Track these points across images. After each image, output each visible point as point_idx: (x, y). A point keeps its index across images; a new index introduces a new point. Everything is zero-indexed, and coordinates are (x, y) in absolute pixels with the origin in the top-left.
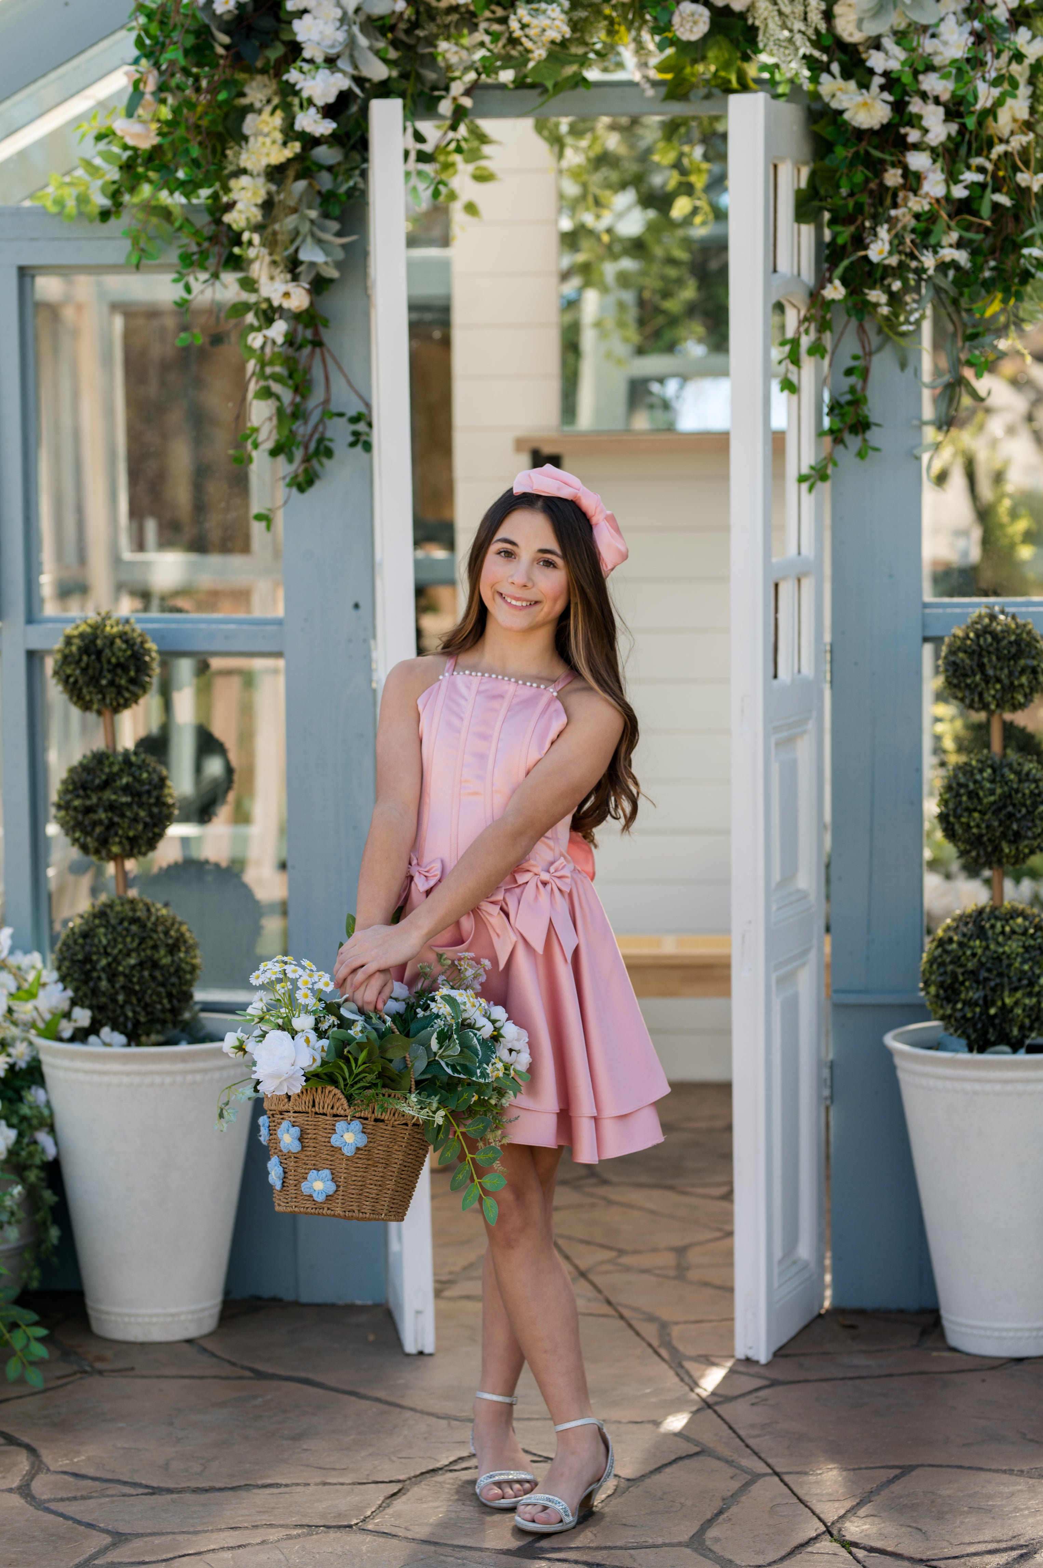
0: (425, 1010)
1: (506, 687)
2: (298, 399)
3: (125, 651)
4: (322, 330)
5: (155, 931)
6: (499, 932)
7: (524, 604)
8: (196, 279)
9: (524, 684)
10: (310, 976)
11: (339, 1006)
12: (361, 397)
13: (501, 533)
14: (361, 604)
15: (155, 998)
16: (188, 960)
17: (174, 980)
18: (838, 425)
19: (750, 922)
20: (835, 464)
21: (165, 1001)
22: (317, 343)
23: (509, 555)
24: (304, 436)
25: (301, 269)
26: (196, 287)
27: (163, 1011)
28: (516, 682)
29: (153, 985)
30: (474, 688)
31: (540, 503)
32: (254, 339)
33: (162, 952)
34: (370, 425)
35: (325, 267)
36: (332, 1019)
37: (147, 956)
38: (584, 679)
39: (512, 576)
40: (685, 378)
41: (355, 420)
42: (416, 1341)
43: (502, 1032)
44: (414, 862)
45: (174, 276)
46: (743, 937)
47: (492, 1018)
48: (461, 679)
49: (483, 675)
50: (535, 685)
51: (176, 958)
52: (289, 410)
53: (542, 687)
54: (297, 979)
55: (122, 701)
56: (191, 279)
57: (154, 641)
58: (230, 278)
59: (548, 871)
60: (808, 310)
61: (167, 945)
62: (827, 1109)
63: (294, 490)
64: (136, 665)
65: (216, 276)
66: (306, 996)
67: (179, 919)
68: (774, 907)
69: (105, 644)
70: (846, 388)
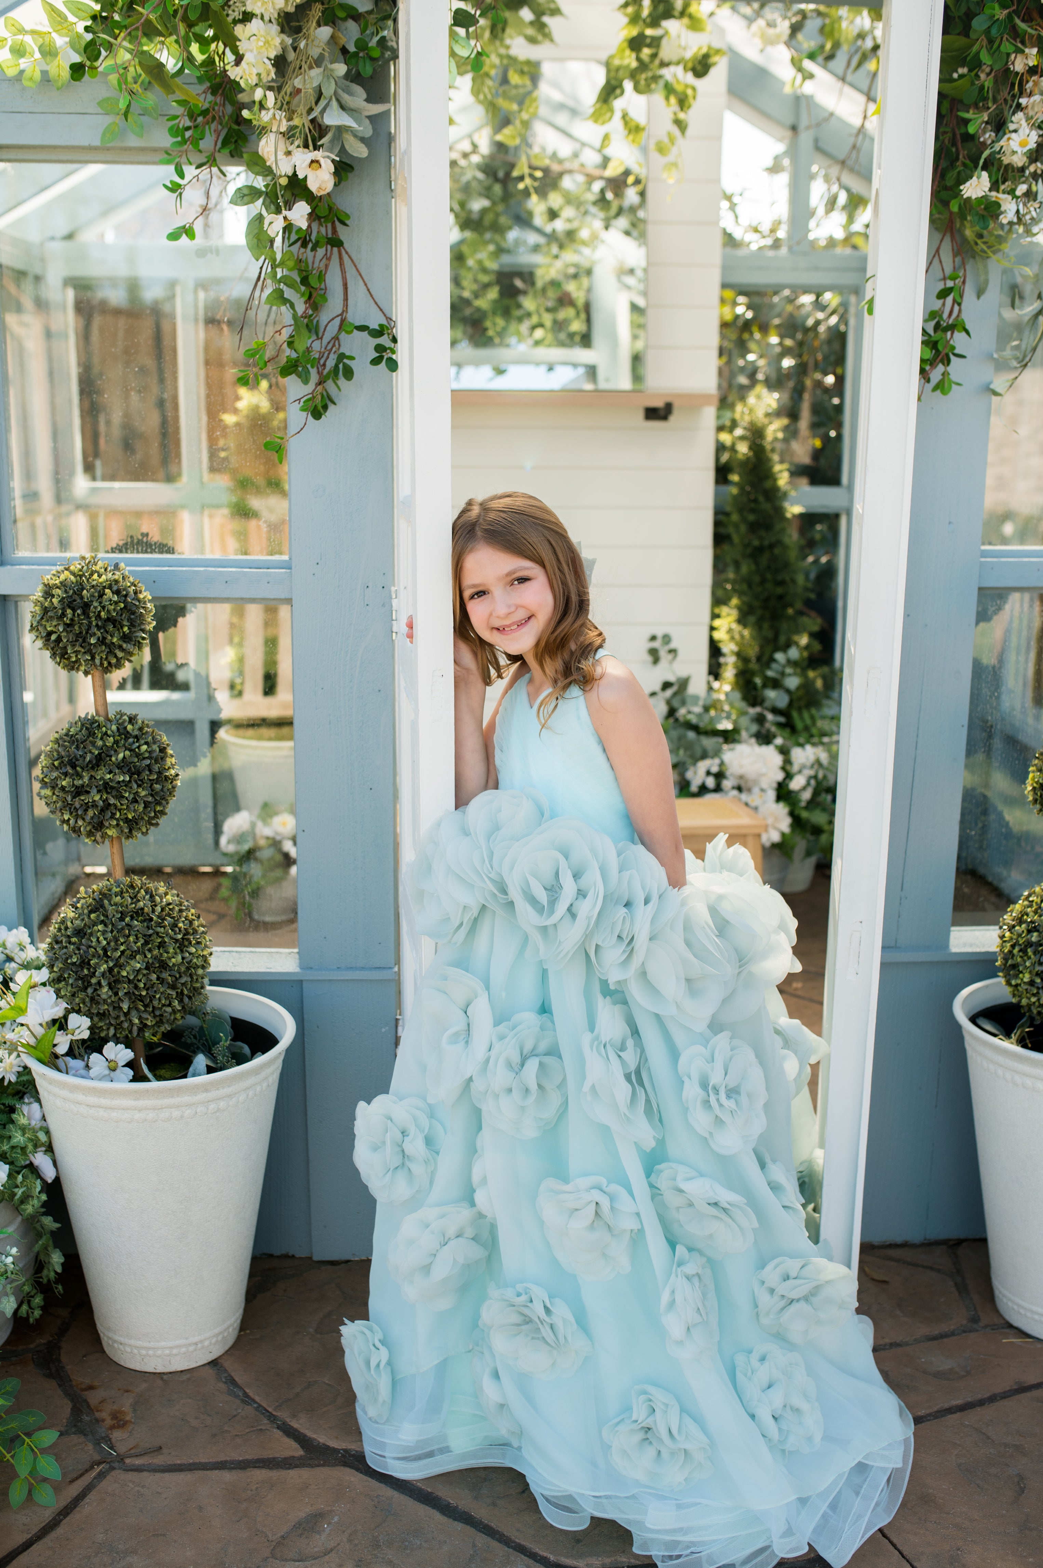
2: (312, 309)
3: (116, 603)
4: (341, 227)
8: (190, 162)
12: (382, 308)
22: (336, 242)
32: (271, 223)
34: (394, 339)
41: (378, 333)
45: (163, 158)
52: (301, 322)
55: (114, 661)
56: (183, 161)
63: (308, 416)
64: (129, 620)
65: (212, 159)
69: (92, 596)
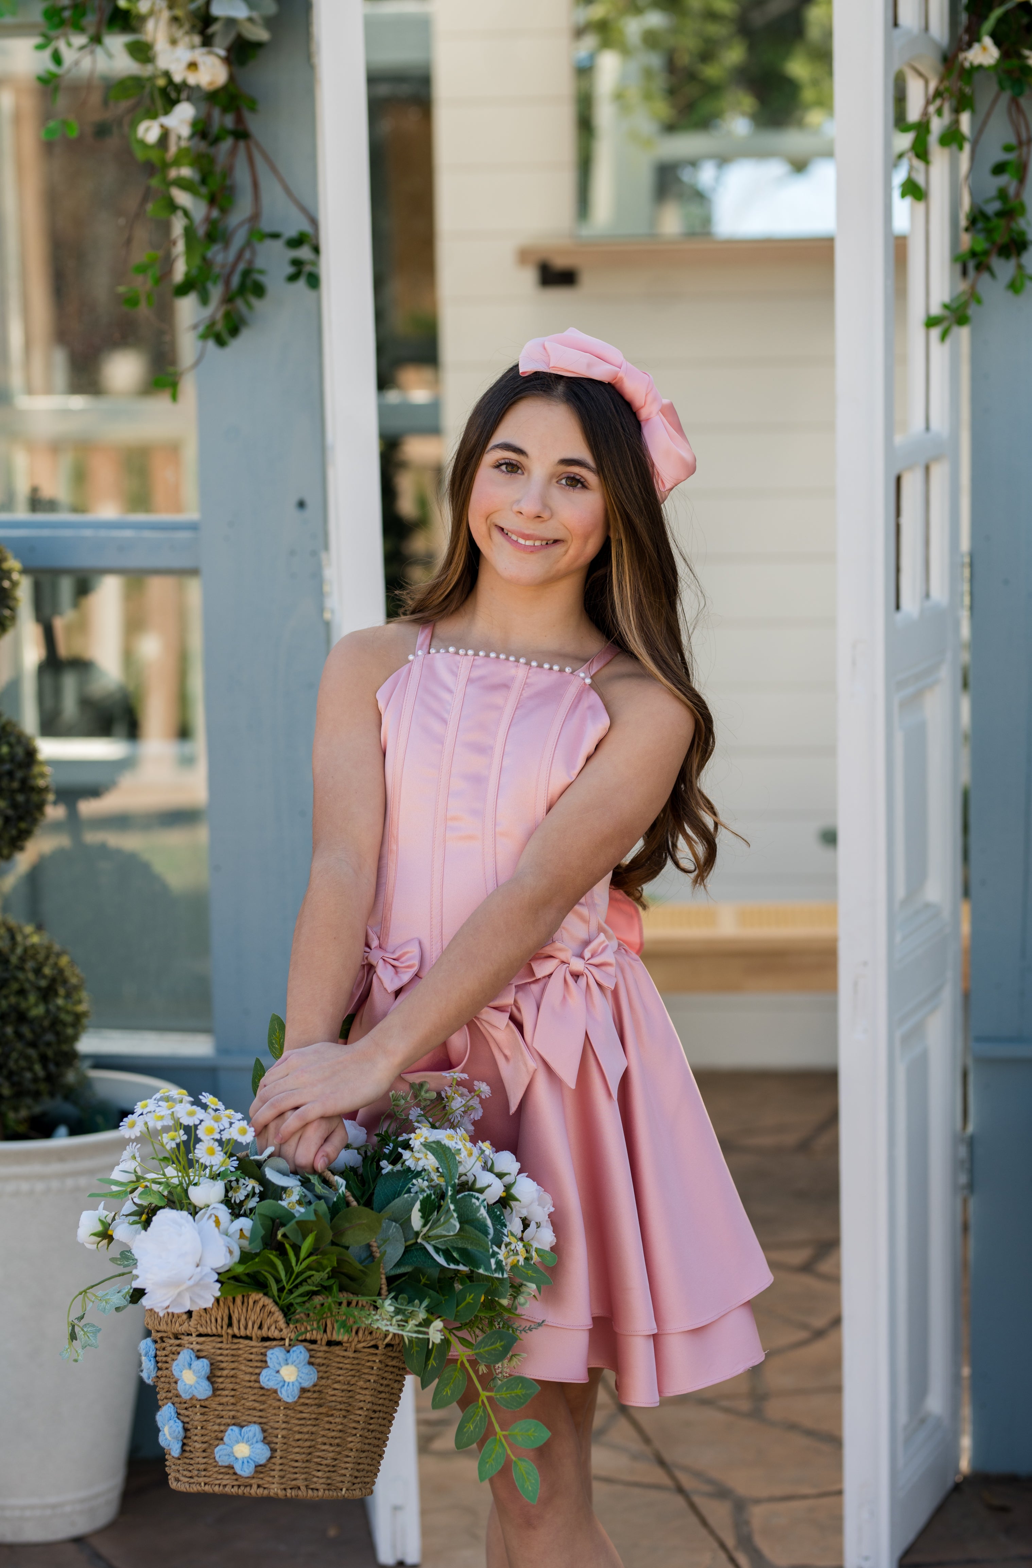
0: (394, 1163)
1: (513, 672)
2: (215, 213)
4: (248, 116)
5: (21, 968)
6: (507, 1052)
7: (538, 543)
8: (69, 45)
9: (540, 666)
10: (217, 1120)
11: (260, 1165)
12: (304, 210)
13: (502, 435)
14: (309, 501)
15: (23, 1063)
16: (70, 1007)
17: (49, 1037)
18: (981, 245)
19: (865, 964)
20: (979, 301)
21: (38, 1068)
22: (241, 134)
23: (513, 468)
24: (223, 266)
25: (215, 28)
26: (69, 56)
27: (35, 1080)
28: (528, 663)
29: (19, 1046)
30: (463, 673)
31: (561, 388)
32: (147, 130)
33: (32, 998)
34: (316, 250)
35: (248, 25)
36: (251, 1184)
37: (10, 1006)
38: (633, 656)
39: (518, 501)
40: (723, 160)
41: (297, 242)
42: (394, 1547)
43: (514, 1191)
44: (375, 943)
45: (38, 40)
46: (856, 984)
47: (497, 1169)
48: (441, 659)
49: (476, 654)
50: (556, 668)
51: (52, 1007)
52: (201, 231)
53: (568, 670)
54: (196, 1126)
56: (62, 45)
57: (17, 556)
58: (116, 42)
59: (581, 956)
60: (942, 80)
61: (39, 989)
62: (965, 1202)
63: (211, 344)
65: (97, 39)
66: (212, 1153)
67: (57, 948)
68: (898, 937)
70: (992, 192)
